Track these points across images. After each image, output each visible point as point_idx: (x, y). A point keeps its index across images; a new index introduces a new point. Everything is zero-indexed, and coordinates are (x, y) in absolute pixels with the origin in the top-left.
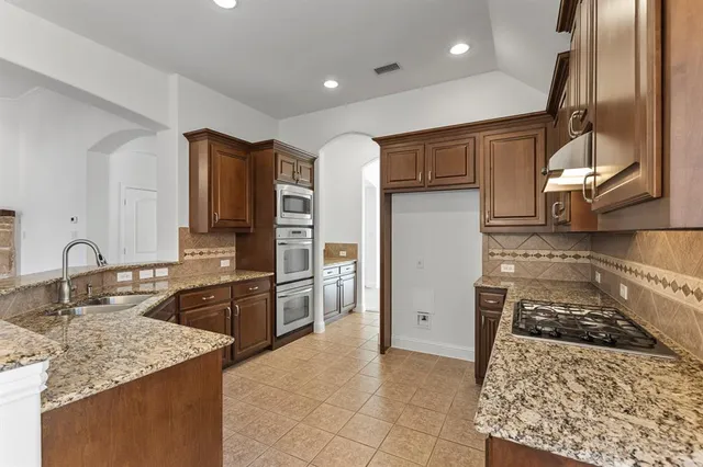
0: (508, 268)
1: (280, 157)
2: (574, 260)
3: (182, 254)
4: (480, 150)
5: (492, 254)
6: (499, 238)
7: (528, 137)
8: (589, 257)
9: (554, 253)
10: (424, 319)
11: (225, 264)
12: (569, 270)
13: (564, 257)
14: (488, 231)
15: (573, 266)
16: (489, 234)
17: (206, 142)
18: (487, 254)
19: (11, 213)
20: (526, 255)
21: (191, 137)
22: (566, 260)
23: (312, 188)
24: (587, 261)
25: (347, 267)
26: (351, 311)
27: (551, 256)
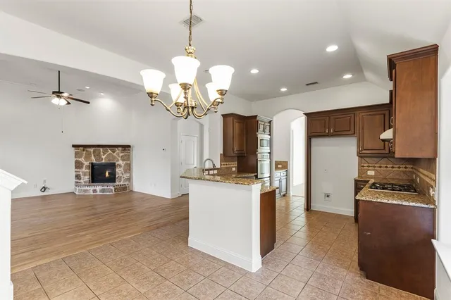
0: (371, 173)
1: (259, 122)
2: (404, 169)
3: (221, 165)
4: (357, 119)
5: (363, 166)
6: (367, 159)
7: (381, 114)
8: (412, 168)
9: (395, 166)
10: (328, 196)
11: (234, 169)
12: (402, 174)
13: (399, 168)
14: (361, 156)
15: (404, 172)
16: (361, 157)
17: (232, 118)
18: (361, 166)
19: (129, 146)
20: (380, 167)
21: (224, 116)
22: (401, 169)
23: (270, 135)
24: (411, 170)
25: (283, 173)
26: (284, 195)
27: (393, 167)
